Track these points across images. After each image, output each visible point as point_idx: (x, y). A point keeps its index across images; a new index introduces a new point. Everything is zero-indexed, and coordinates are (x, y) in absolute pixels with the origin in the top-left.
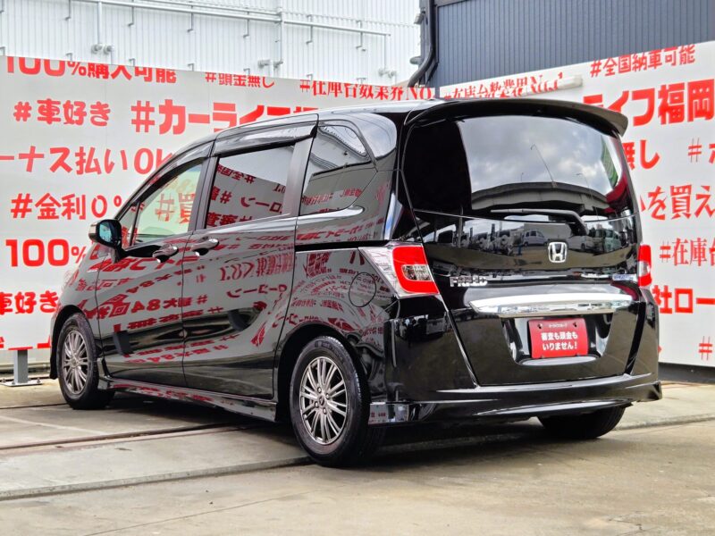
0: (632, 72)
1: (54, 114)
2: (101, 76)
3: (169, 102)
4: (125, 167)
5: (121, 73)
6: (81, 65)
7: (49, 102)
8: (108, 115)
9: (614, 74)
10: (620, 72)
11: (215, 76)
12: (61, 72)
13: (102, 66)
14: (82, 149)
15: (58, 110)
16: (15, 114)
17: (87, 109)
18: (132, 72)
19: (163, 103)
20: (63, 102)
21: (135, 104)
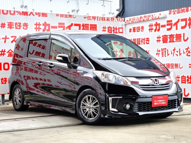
0: (181, 13)
1: (12, 26)
2: (26, 15)
5: (32, 14)
6: (20, 12)
7: (11, 23)
8: (28, 26)
9: (175, 14)
10: (177, 13)
11: (59, 15)
12: (14, 14)
13: (26, 12)
14: (20, 36)
15: (13, 25)
16: (1, 26)
17: (22, 25)
18: (35, 14)
19: (44, 23)
20: (15, 23)
21: (36, 23)
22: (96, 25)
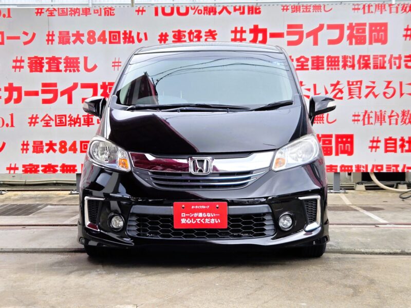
1: (182, 38)
2: (212, 14)
3: (256, 27)
5: (225, 11)
6: (199, 8)
7: (179, 32)
8: (216, 37)
11: (288, 8)
12: (187, 13)
13: (213, 8)
15: (185, 36)
16: (159, 40)
17: (203, 34)
18: (231, 9)
19: (252, 27)
20: (188, 31)
21: (234, 29)
22: (385, 25)
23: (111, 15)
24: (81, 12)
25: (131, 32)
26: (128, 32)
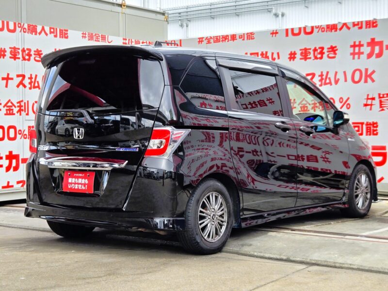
1: (308, 55)
2: (333, 31)
4: (346, 80)
5: (345, 27)
6: (322, 27)
7: (306, 49)
12: (312, 32)
13: (334, 25)
14: (322, 72)
15: (310, 53)
16: (289, 58)
17: (325, 50)
18: (350, 26)
19: (369, 41)
20: (313, 48)
21: (352, 44)
23: (252, 39)
24: (230, 38)
25: (267, 52)
26: (264, 53)
